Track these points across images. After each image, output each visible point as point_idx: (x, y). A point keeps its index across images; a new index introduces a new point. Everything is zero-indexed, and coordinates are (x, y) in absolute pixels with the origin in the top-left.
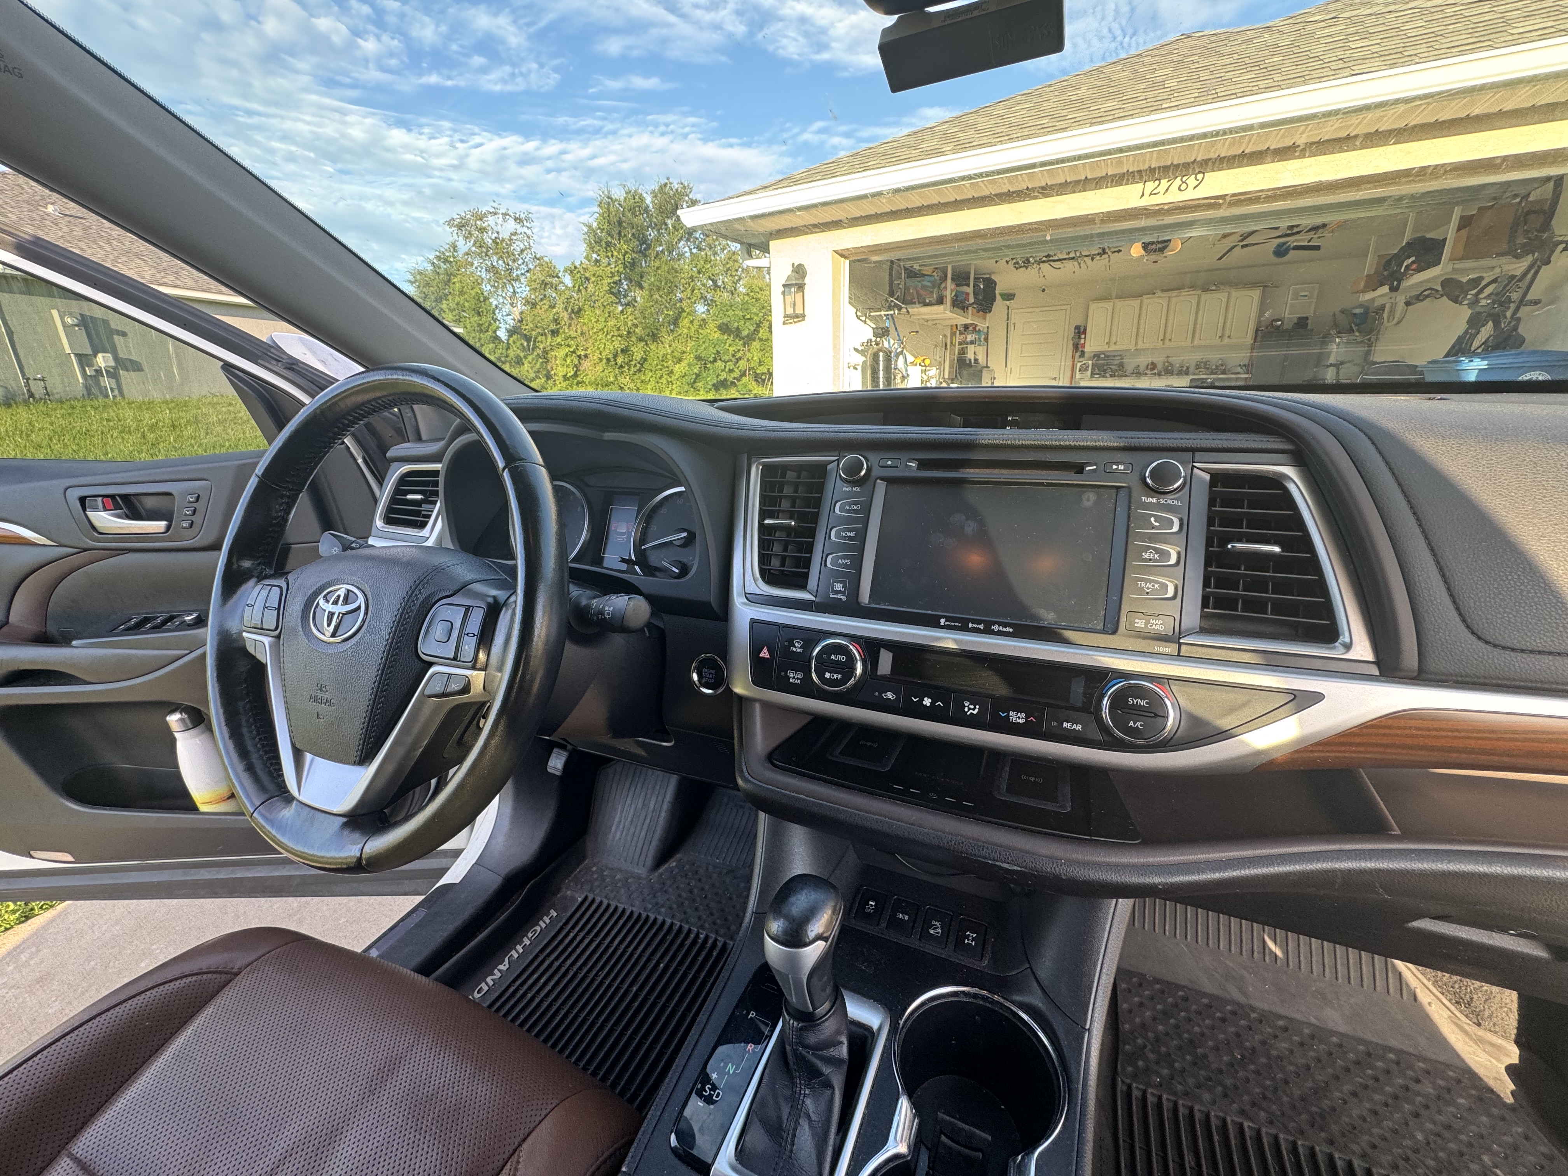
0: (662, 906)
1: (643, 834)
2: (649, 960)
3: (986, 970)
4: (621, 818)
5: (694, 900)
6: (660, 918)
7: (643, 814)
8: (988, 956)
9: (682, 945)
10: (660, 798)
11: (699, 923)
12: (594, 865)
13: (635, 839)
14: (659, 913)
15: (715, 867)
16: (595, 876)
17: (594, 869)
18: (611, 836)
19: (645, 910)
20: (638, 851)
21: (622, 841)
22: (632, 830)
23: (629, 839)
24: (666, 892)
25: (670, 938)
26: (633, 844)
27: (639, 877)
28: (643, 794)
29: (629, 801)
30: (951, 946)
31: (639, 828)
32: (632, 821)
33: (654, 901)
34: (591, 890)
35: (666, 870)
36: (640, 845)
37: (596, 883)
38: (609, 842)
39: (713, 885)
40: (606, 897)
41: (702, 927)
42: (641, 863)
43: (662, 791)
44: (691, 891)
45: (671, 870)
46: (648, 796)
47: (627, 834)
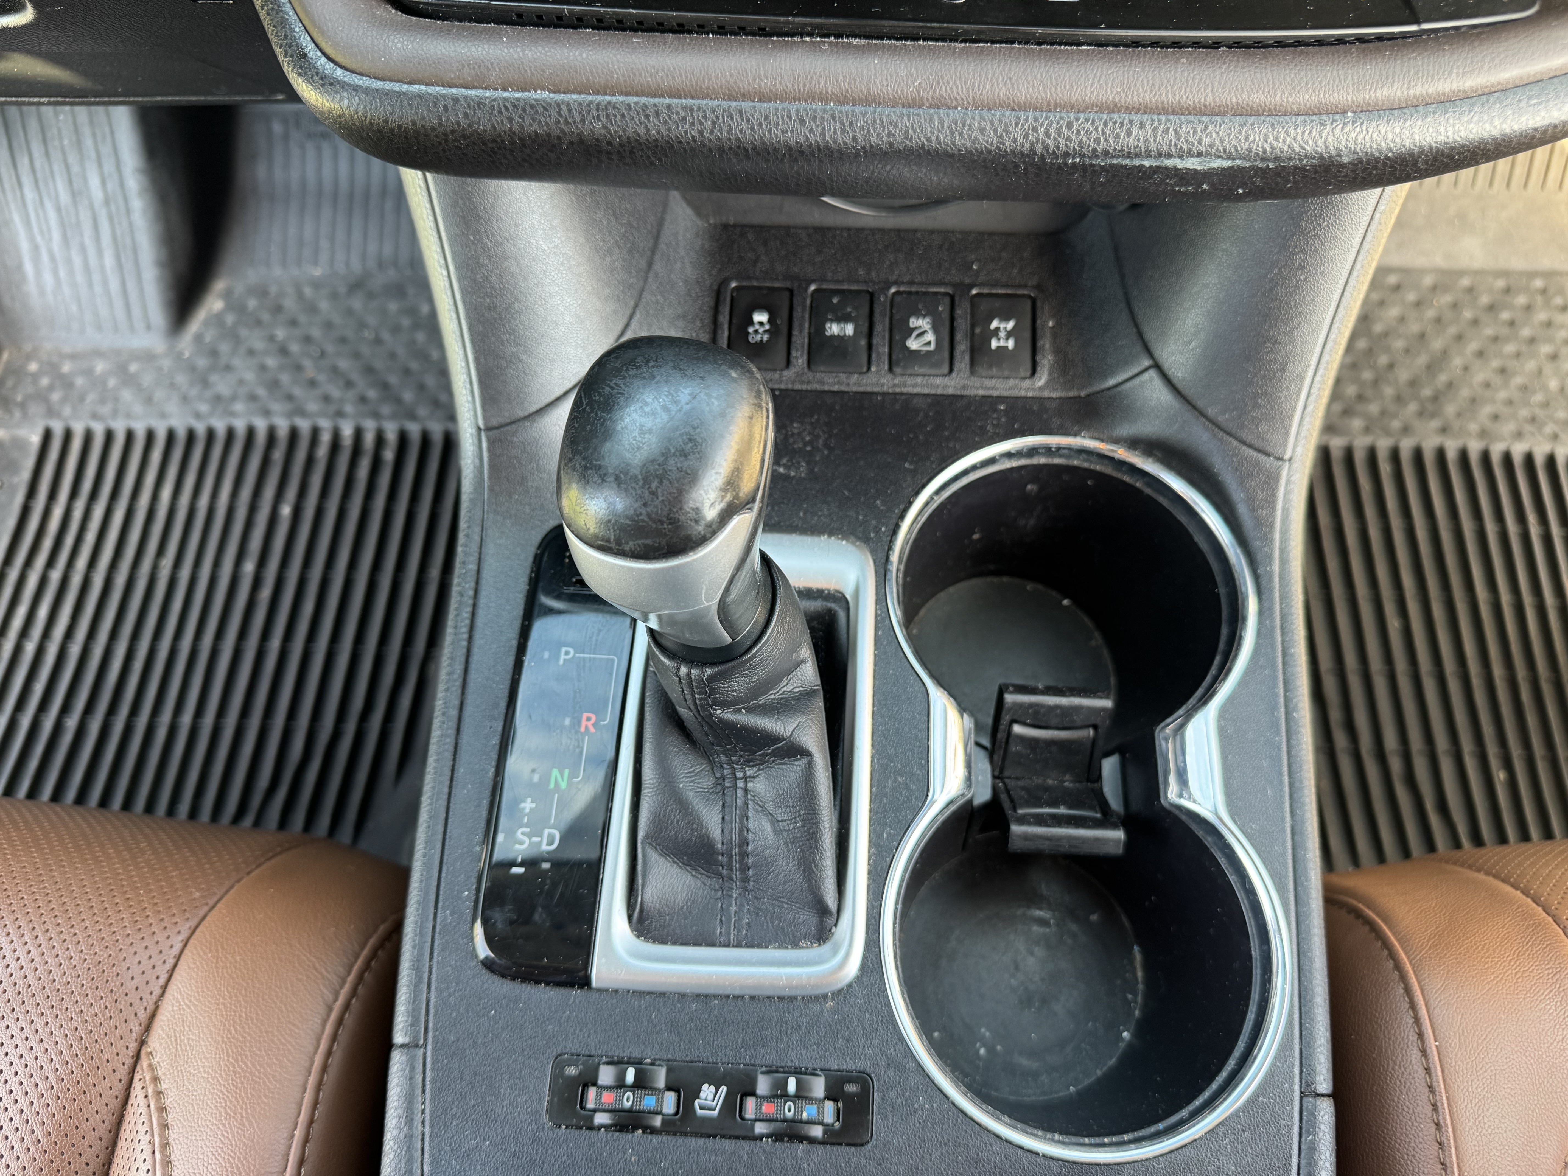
0: (234, 398)
1: (109, 260)
2: (253, 508)
3: (1046, 394)
4: (32, 239)
5: (299, 368)
6: (240, 426)
7: (85, 216)
8: (1046, 361)
9: (310, 461)
10: (109, 166)
11: (332, 408)
12: (29, 358)
13: (96, 277)
14: (233, 414)
15: (317, 285)
16: (45, 381)
17: (33, 367)
18: (31, 287)
19: (198, 416)
20: (118, 303)
21: (67, 290)
22: (77, 260)
23: (80, 278)
24: (228, 368)
25: (278, 455)
26: (98, 289)
27: (148, 357)
28: (58, 168)
29: (30, 194)
30: (963, 363)
31: (91, 251)
32: (65, 239)
33: (208, 394)
34: (51, 412)
35: (206, 323)
36: (114, 285)
37: (56, 396)
38: (35, 300)
39: (328, 325)
40: (95, 416)
41: (340, 414)
42: (139, 325)
43: (106, 150)
44: (283, 351)
45: (217, 320)
46: (75, 169)
47: (71, 273)
